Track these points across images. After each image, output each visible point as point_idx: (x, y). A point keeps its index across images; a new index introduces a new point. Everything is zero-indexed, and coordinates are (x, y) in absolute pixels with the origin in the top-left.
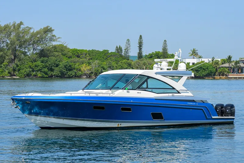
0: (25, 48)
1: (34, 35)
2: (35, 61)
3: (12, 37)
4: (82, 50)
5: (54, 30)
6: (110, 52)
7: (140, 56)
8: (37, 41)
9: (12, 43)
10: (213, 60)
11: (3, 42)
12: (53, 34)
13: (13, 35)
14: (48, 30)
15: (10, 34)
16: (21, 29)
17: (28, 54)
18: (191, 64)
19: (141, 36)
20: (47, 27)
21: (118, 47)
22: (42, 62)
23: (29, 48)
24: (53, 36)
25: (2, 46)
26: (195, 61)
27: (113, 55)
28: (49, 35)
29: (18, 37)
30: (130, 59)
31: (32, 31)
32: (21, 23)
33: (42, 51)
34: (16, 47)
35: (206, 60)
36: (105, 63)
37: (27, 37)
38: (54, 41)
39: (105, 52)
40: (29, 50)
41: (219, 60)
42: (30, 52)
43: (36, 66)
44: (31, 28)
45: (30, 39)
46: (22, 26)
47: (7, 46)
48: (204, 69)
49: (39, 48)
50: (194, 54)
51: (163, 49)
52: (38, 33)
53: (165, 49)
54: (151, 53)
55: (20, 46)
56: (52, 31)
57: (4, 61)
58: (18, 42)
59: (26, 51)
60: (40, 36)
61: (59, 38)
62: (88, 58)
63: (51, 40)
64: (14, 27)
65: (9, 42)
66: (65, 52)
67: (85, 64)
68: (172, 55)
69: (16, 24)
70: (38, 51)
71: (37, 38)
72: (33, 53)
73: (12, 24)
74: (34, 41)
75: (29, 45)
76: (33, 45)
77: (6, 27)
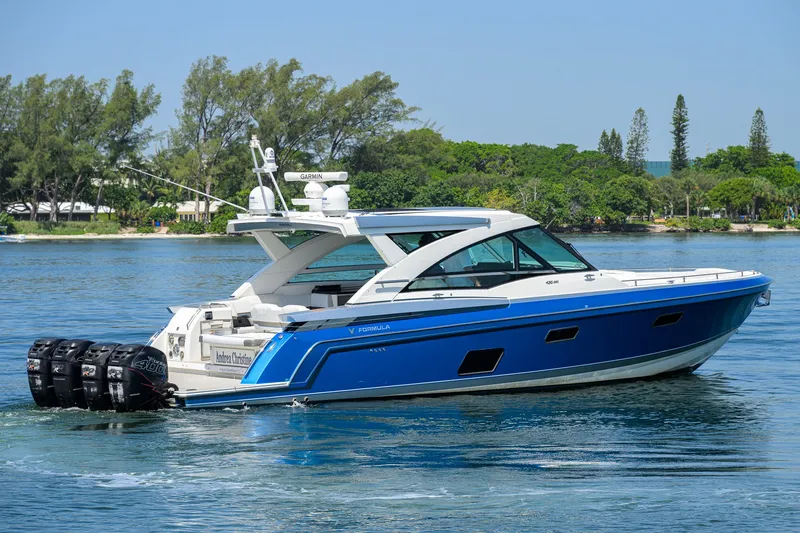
0: (306, 143)
1: (334, 101)
3: (265, 107)
4: (493, 147)
5: (396, 85)
6: (580, 150)
7: (679, 161)
8: (345, 120)
9: (267, 129)
11: (238, 125)
12: (395, 97)
13: (268, 104)
14: (377, 85)
15: (260, 101)
16: (291, 85)
17: (317, 160)
19: (680, 98)
20: (376, 75)
21: (609, 134)
22: (361, 186)
23: (318, 143)
24: (396, 103)
25: (235, 136)
27: (589, 159)
28: (382, 101)
29: (285, 108)
30: (648, 172)
31: (327, 88)
32: (294, 65)
33: (361, 151)
34: (276, 142)
36: (561, 186)
37: (313, 108)
38: (398, 118)
39: (566, 153)
40: (320, 150)
42: (323, 155)
44: (323, 81)
45: (324, 113)
46: (296, 75)
49: (352, 141)
51: (753, 139)
52: (347, 94)
53: (758, 140)
54: (714, 151)
55: (292, 138)
56: (391, 87)
57: (240, 183)
58: (284, 124)
59: (311, 151)
60: (355, 104)
61: (413, 109)
62: (510, 171)
63: (389, 115)
64: (272, 77)
65: (257, 125)
66: (435, 152)
67: (496, 191)
68: (784, 157)
69: (278, 69)
70: (347, 153)
71: (343, 112)
72: (332, 158)
73: (265, 68)
74: (334, 121)
75: (319, 133)
76: (332, 133)
77: (247, 77)
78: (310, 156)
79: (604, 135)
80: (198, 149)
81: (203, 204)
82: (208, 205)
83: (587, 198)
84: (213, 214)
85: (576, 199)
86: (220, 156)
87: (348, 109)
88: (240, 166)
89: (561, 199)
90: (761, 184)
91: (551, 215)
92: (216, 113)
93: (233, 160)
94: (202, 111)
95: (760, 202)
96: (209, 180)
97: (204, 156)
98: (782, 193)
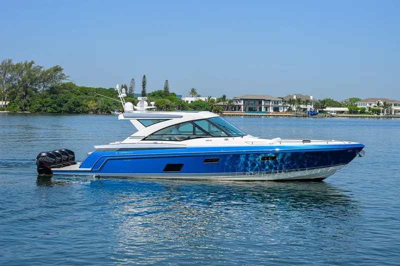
0: (36, 85)
1: (44, 73)
2: (45, 97)
3: (23, 75)
4: (90, 88)
6: (115, 90)
7: (144, 93)
8: (48, 79)
9: (24, 81)
10: (209, 99)
11: (15, 79)
13: (25, 73)
14: (57, 69)
15: (22, 73)
16: (32, 68)
17: (39, 90)
18: (189, 102)
19: (144, 76)
20: (57, 66)
21: (124, 85)
22: (52, 98)
24: (63, 74)
25: (14, 83)
26: (193, 99)
28: (59, 74)
29: (29, 75)
30: (135, 96)
31: (42, 70)
32: (32, 62)
33: (52, 88)
34: (27, 85)
35: (203, 99)
37: (38, 75)
38: (63, 79)
39: (111, 90)
40: (40, 87)
41: (215, 98)
42: (41, 89)
43: (46, 102)
44: (41, 67)
45: (41, 76)
46: (33, 65)
47: (19, 83)
48: (201, 107)
49: (49, 85)
50: (193, 93)
51: (165, 88)
52: (48, 71)
53: (166, 88)
54: (154, 91)
55: (31, 84)
56: (62, 70)
57: (15, 97)
58: (29, 79)
59: (37, 88)
60: (51, 74)
61: (67, 77)
62: (95, 95)
63: (60, 78)
64: (26, 65)
65: (21, 80)
66: (74, 89)
67: (92, 101)
68: (173, 93)
69: (27, 63)
70: (48, 89)
71: (47, 77)
72: (43, 90)
73: (23, 63)
74: (44, 79)
75: (39, 83)
76: (43, 82)
77: (18, 65)
78: (37, 89)
79: (122, 86)
80: (3, 86)
81: (4, 102)
82: (6, 103)
83: (118, 104)
84: (6, 106)
85: (115, 104)
86: (10, 88)
87: (48, 76)
88: (15, 91)
89: (111, 104)
90: (168, 101)
91: (107, 108)
92: (9, 76)
93: (13, 90)
94: (4, 75)
95: (167, 106)
96: (6, 95)
97: (5, 88)
98: (173, 104)
